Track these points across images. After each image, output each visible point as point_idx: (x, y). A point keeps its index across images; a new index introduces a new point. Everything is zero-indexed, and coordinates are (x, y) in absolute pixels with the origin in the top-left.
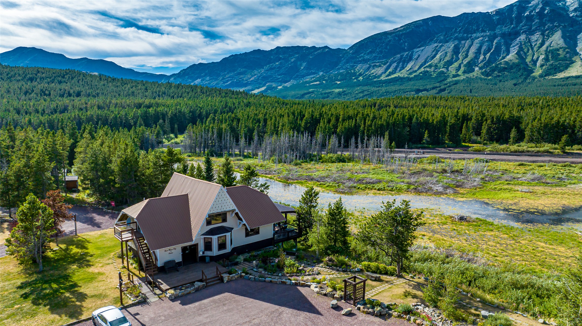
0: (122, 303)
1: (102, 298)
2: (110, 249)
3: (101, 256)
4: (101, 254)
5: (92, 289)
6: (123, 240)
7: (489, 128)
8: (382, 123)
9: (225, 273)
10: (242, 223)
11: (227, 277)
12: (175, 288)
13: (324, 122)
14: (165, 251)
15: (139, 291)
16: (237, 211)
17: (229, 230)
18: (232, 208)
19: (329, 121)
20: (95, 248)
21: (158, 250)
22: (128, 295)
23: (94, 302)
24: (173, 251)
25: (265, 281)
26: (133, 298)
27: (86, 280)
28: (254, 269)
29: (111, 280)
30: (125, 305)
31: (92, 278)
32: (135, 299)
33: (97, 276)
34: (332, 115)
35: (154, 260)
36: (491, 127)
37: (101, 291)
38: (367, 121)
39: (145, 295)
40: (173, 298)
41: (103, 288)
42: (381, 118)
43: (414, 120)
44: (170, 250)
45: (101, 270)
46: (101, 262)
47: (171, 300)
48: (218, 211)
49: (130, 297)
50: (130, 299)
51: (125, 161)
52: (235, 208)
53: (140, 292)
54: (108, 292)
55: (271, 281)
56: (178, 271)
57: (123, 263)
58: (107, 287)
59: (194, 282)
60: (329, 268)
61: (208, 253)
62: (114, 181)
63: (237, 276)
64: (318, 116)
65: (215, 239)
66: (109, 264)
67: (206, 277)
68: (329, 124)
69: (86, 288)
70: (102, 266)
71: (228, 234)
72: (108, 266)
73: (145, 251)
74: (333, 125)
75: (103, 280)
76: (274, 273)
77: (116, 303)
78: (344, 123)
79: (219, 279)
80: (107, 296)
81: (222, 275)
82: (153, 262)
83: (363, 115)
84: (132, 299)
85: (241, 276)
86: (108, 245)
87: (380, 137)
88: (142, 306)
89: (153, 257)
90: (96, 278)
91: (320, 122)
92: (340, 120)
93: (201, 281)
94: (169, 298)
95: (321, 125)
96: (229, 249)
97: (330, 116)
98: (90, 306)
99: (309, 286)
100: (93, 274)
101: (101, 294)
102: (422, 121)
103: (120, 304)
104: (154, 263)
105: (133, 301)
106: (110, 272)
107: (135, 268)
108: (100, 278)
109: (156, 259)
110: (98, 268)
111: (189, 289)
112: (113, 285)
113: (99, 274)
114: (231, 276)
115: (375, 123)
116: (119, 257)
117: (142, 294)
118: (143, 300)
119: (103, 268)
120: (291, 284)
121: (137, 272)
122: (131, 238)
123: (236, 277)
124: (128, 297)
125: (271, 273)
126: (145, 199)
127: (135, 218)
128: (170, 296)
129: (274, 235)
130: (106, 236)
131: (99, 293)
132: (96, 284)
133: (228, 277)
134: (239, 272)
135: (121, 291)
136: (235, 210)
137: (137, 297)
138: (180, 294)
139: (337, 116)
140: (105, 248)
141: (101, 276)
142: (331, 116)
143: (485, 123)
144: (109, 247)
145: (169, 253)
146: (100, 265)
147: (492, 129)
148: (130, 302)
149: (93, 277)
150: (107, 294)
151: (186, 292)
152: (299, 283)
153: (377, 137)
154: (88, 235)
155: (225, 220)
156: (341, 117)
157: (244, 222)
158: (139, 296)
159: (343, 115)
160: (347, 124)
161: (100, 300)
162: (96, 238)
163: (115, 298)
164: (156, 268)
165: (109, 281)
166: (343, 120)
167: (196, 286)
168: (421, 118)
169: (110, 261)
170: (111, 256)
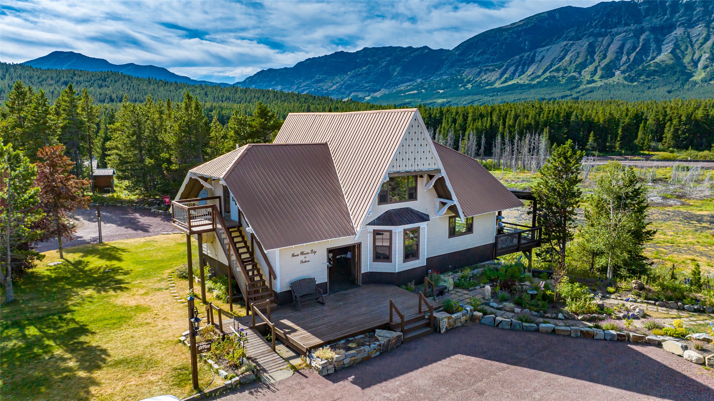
0: (196, 386)
1: (142, 368)
2: (163, 264)
3: (145, 275)
4: (144, 272)
5: (119, 345)
6: (194, 229)
7: (676, 131)
8: (529, 122)
9: (437, 309)
10: (450, 203)
11: (446, 320)
12: (332, 344)
13: (448, 121)
14: (293, 255)
15: (240, 351)
16: (444, 174)
17: (424, 218)
18: (433, 167)
19: (454, 121)
20: (133, 263)
21: (277, 251)
22: (210, 361)
23: (121, 379)
24: (309, 257)
25: (537, 330)
26: (225, 369)
27: (106, 322)
28: (492, 304)
29: (166, 323)
30: (206, 391)
31: (121, 317)
32: (232, 374)
33: (133, 313)
34: (457, 113)
35: (266, 277)
36: (678, 129)
37: (141, 349)
38: (507, 120)
39: (254, 360)
40: (331, 371)
41: (147, 341)
42: (527, 116)
43: (573, 118)
44: (302, 253)
45: (142, 300)
46: (144, 287)
47: (327, 376)
49: (216, 366)
50: (217, 372)
52: (440, 166)
53: (244, 355)
54: (159, 353)
55: (554, 331)
56: (322, 304)
57: (191, 286)
58: (155, 339)
59: (373, 330)
60: (654, 304)
61: (382, 267)
63: (464, 317)
64: (438, 115)
65: (398, 231)
66: (160, 289)
67: (402, 317)
68: (455, 124)
69: (104, 340)
70: (146, 294)
71: (423, 225)
72: (159, 293)
73: (243, 256)
74: (461, 126)
75: (147, 324)
76: (545, 312)
77: (179, 385)
78: (475, 124)
79: (428, 325)
80: (156, 362)
81: (435, 314)
82: (264, 282)
83: (500, 113)
84: (223, 373)
85: (473, 318)
86: (159, 258)
88: (251, 393)
89: (265, 271)
90: (130, 318)
91: (442, 123)
92: (470, 119)
93: (387, 327)
94: (320, 372)
95: (443, 126)
97: (454, 114)
98: (109, 391)
100: (125, 308)
101: (139, 358)
102: (584, 120)
103: (190, 387)
104: (267, 284)
105: (226, 378)
106: (163, 306)
107: (218, 297)
108: (140, 317)
109: (272, 273)
110: (137, 297)
111: (367, 348)
112: (170, 334)
113: (138, 308)
114: (454, 316)
115: (520, 122)
116: (182, 277)
117: (249, 358)
118: (253, 377)
119: (149, 298)
120: (608, 338)
121: (226, 307)
122: (211, 227)
123: (463, 319)
124: (211, 366)
125: (537, 311)
126: (240, 146)
127: (222, 177)
128: (324, 366)
129: (496, 238)
130: (155, 244)
131: (136, 353)
132: (130, 332)
133: (449, 318)
134: (468, 309)
135: (195, 351)
136: (439, 171)
137: (236, 367)
138: (347, 361)
139: (464, 115)
140: (152, 261)
141: (142, 315)
142: (456, 115)
143: (668, 124)
144: (162, 261)
145: (302, 262)
146: (142, 291)
147: (680, 132)
148: (219, 382)
149: (123, 315)
150: (155, 358)
151: (359, 357)
152: (629, 336)
154: (122, 243)
155: (413, 196)
156: (470, 115)
157: (455, 201)
158: (241, 364)
159: (473, 112)
160: (480, 123)
161: (137, 374)
162: (136, 248)
163: (176, 369)
164: (270, 295)
165: (160, 326)
166: (474, 120)
167: (383, 341)
168: (582, 115)
169: (163, 285)
170: (165, 276)
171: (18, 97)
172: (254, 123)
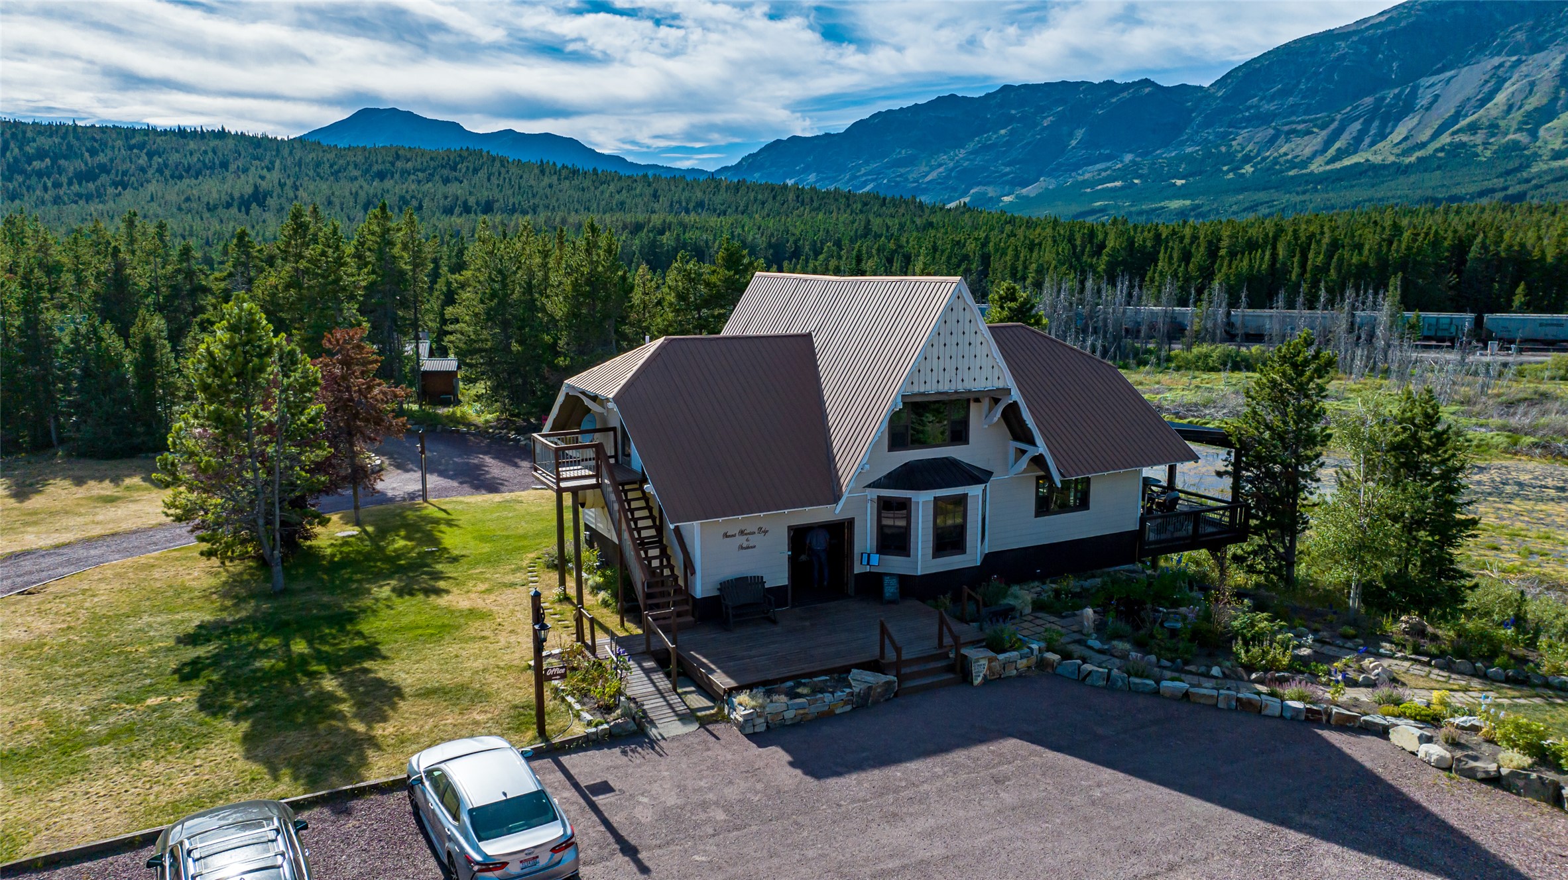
0: (542, 732)
1: (465, 702)
2: (525, 543)
3: (491, 560)
4: (490, 554)
5: (435, 666)
6: (563, 485)
8: (1364, 259)
9: (975, 643)
10: (1032, 452)
11: (985, 662)
12: (768, 686)
13: (1171, 257)
14: (726, 535)
15: (615, 683)
16: (1016, 395)
17: (978, 476)
18: (994, 384)
19: (1186, 257)
20: (474, 538)
21: (696, 524)
22: (569, 699)
23: (431, 715)
24: (755, 540)
25: (1156, 693)
26: (590, 711)
27: (420, 631)
28: (1091, 642)
29: (513, 639)
30: (556, 740)
31: (444, 626)
32: (599, 719)
33: (462, 621)
34: (1195, 238)
35: (679, 571)
37: (467, 674)
38: (1311, 255)
39: (640, 706)
40: (761, 728)
41: (478, 664)
42: (1359, 247)
43: (1474, 251)
44: (742, 533)
45: (480, 601)
46: (486, 579)
47: (752, 737)
48: (941, 388)
49: (577, 707)
50: (578, 716)
51: (588, 282)
52: (1009, 381)
53: (619, 692)
54: (494, 682)
55: (1186, 695)
56: (774, 622)
57: (562, 582)
58: (492, 661)
59: (847, 670)
60: (1428, 664)
61: (896, 564)
62: (553, 348)
63: (1025, 661)
64: (1149, 244)
65: (923, 500)
66: (512, 585)
67: (898, 650)
68: (1187, 265)
69: (414, 658)
70: (489, 591)
71: (974, 491)
72: (510, 591)
73: (644, 533)
74: (1201, 269)
75: (484, 638)
76: (1186, 663)
77: (517, 729)
78: (1235, 263)
79: (950, 669)
80: (488, 695)
81: (964, 651)
82: (676, 578)
83: (1296, 238)
84: (587, 716)
85: (1042, 664)
86: (521, 531)
87: (1376, 293)
88: (624, 753)
89: (678, 560)
90: (458, 628)
91: (1156, 262)
92: (1223, 252)
93: (874, 666)
94: (741, 727)
95: (1159, 268)
96: (972, 556)
97: (1187, 241)
98: (414, 729)
99: (1383, 732)
100: (452, 612)
101: (463, 688)
102: (1503, 254)
103: (532, 732)
104: (681, 582)
105: (589, 723)
106: (513, 612)
107: (605, 604)
108: (474, 629)
109: (689, 565)
110: (473, 596)
111: (828, 697)
112: (517, 655)
113: (472, 613)
114: (1001, 657)
115: (1341, 259)
116: (551, 566)
117: (629, 699)
118: (632, 726)
119: (492, 597)
120: (1288, 715)
121: (612, 620)
122: (593, 481)
123: (1022, 664)
124: (570, 706)
125: (1172, 660)
126: (651, 339)
127: (611, 396)
128: (748, 719)
129: (1143, 520)
130: (518, 506)
131: (459, 680)
132: (453, 649)
133: (990, 660)
134: (1035, 646)
135: (541, 678)
136: (1008, 391)
137: (608, 709)
138: (790, 714)
139: (1210, 243)
140: (508, 537)
141: (477, 624)
142: (1192, 243)
144: (524, 537)
145: (741, 547)
146: (482, 587)
148: (578, 730)
149: (446, 622)
150: (487, 689)
151: (813, 710)
152: (1329, 715)
153: (1365, 292)
154: (461, 502)
155: (959, 435)
156: (1225, 243)
157: (1042, 448)
158: (617, 706)
159: (1230, 237)
160: (1245, 262)
161: (457, 710)
162: (484, 511)
163: (516, 707)
164: (686, 602)
165: (503, 643)
166: (1232, 254)
167: (857, 688)
168: (1497, 244)
169: (519, 577)
170: (525, 563)
171: (295, 231)
172: (714, 279)
